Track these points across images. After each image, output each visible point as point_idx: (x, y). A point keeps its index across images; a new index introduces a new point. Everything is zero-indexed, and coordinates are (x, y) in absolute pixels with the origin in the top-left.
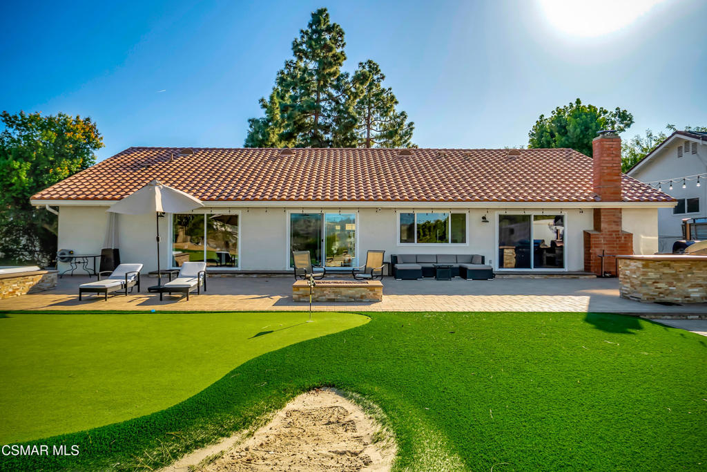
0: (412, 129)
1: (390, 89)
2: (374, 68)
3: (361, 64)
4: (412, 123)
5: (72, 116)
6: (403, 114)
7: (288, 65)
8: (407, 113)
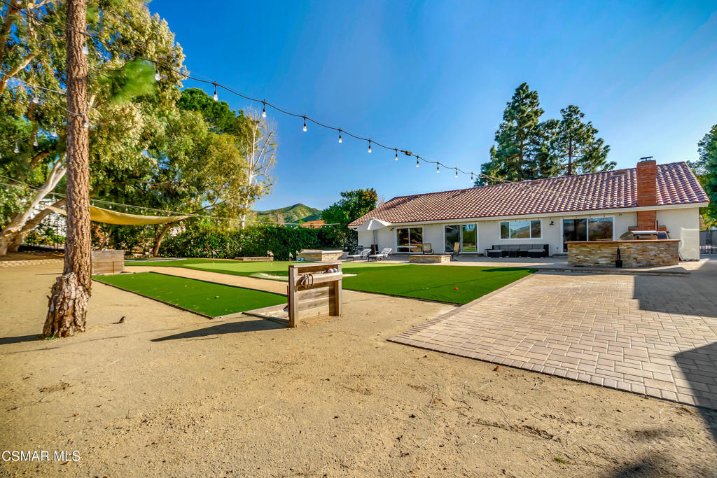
0: (607, 151)
1: (590, 123)
2: (573, 110)
3: (562, 110)
4: (607, 147)
5: (365, 190)
6: (599, 140)
7: (501, 126)
8: (603, 138)
